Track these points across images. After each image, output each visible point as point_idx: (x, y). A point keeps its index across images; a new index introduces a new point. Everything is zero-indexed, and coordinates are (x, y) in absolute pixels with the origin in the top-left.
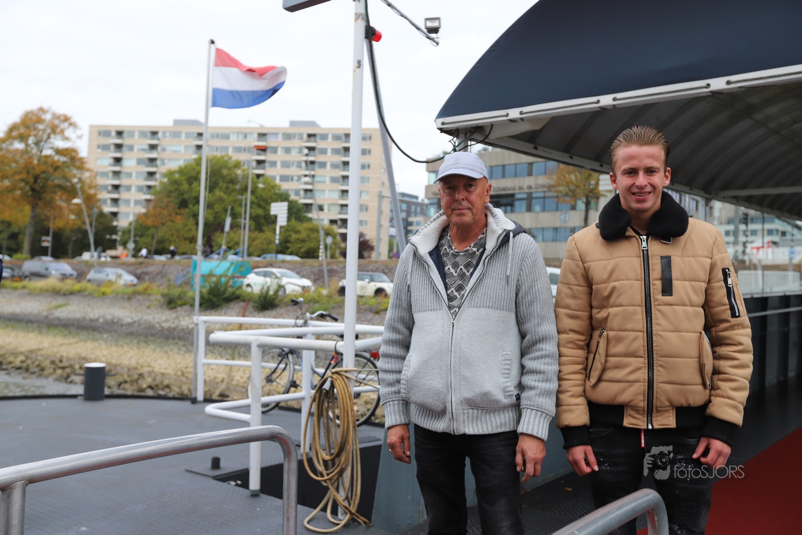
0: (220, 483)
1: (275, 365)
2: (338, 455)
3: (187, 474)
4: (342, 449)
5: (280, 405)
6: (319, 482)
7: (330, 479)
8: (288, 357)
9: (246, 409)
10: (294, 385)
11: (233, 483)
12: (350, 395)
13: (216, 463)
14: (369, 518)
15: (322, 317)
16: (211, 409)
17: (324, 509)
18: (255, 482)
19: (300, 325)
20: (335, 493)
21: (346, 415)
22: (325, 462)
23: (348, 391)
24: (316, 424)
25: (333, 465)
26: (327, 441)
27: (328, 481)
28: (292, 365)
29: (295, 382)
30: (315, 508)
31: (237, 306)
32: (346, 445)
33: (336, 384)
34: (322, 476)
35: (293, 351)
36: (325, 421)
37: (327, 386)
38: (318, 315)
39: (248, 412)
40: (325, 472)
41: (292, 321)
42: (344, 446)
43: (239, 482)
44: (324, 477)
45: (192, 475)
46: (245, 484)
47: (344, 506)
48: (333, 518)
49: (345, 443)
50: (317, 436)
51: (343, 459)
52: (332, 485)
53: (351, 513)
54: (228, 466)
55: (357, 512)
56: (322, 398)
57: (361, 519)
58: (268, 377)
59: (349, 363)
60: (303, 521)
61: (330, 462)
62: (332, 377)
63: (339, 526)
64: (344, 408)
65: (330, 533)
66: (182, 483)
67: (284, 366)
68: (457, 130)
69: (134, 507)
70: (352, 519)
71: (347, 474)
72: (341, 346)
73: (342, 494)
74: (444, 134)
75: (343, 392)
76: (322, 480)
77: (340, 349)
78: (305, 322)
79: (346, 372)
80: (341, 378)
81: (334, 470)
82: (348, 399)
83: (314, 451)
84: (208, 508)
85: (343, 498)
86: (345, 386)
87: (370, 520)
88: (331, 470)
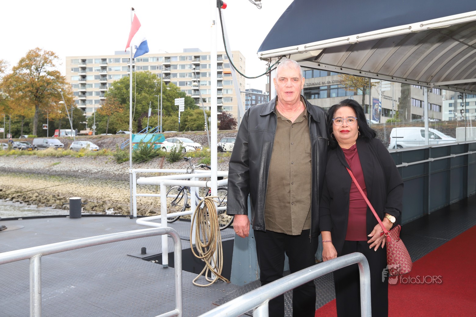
0: (146, 261)
1: (177, 195)
2: (209, 244)
3: (128, 257)
4: (212, 240)
5: (181, 218)
6: (200, 259)
7: (205, 258)
8: (183, 191)
9: (159, 221)
10: (187, 207)
11: (154, 262)
12: (215, 211)
13: (144, 251)
14: (229, 279)
15: (202, 167)
16: (140, 221)
17: (204, 274)
18: (165, 260)
19: (189, 172)
20: (209, 265)
21: (213, 222)
22: (203, 249)
23: (214, 208)
24: (197, 227)
25: (208, 250)
26: (203, 236)
27: (205, 259)
28: (186, 195)
29: (188, 205)
30: (199, 274)
31: (157, 162)
32: (214, 239)
33: (207, 205)
35: (187, 188)
36: (202, 225)
37: (202, 206)
38: (200, 166)
39: (160, 223)
40: (203, 254)
41: (185, 171)
43: (157, 261)
44: (202, 256)
45: (131, 257)
46: (160, 262)
47: (214, 272)
48: (208, 279)
49: (213, 237)
50: (198, 234)
51: (212, 246)
52: (207, 261)
53: (219, 276)
54: (150, 252)
55: (221, 275)
56: (200, 213)
57: (224, 279)
58: (173, 202)
59: (214, 192)
60: (192, 281)
61: (205, 248)
62: (205, 201)
63: (212, 283)
64: (212, 218)
65: (207, 287)
66: (125, 262)
67: (182, 196)
68: (271, 58)
69: (99, 275)
70: (219, 279)
71: (215, 255)
72: (209, 184)
73: (213, 265)
74: (263, 61)
75: (211, 209)
76: (202, 258)
77: (208, 186)
78: (193, 170)
79: (213, 198)
80: (210, 202)
81: (208, 253)
82: (214, 213)
83: (197, 243)
84: (140, 275)
85: (214, 267)
86: (212, 206)
87: (229, 280)
88: (206, 252)
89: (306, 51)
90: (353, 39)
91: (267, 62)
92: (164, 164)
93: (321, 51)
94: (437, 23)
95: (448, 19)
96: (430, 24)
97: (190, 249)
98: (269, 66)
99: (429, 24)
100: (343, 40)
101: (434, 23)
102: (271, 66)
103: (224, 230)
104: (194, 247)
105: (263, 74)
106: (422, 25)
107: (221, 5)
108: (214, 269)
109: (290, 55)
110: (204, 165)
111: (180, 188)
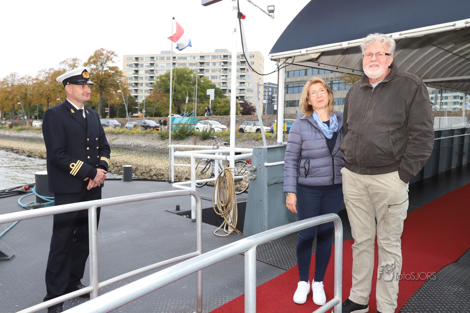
0: (179, 216)
1: (205, 166)
2: (227, 204)
3: (166, 212)
4: (229, 201)
5: (207, 184)
6: (220, 216)
7: (224, 215)
8: (210, 163)
9: (189, 185)
10: (213, 175)
11: (186, 216)
12: (232, 179)
13: (178, 208)
14: (242, 230)
15: (225, 144)
16: (175, 185)
17: (223, 227)
18: (194, 215)
19: (215, 148)
20: (227, 220)
21: (231, 187)
22: (222, 208)
23: (231, 177)
24: (218, 191)
25: (226, 209)
26: (223, 198)
27: (223, 215)
28: (212, 166)
29: (213, 174)
30: (219, 227)
31: (192, 139)
32: (231, 200)
33: (226, 174)
34: (221, 213)
35: (213, 160)
36: (222, 190)
37: (222, 175)
38: (223, 144)
39: (191, 187)
41: (212, 147)
42: (230, 200)
43: (188, 216)
44: (222, 213)
45: (168, 212)
46: (190, 217)
47: (230, 226)
48: (226, 231)
49: (230, 199)
50: (219, 197)
51: (230, 206)
52: (225, 217)
53: (234, 229)
54: (183, 209)
55: (236, 228)
56: (221, 180)
57: (238, 231)
58: (202, 171)
59: (232, 164)
60: (213, 232)
61: (224, 208)
62: (224, 171)
63: (228, 234)
64: (230, 185)
65: (225, 237)
66: (164, 215)
67: (209, 167)
68: (279, 59)
69: (144, 224)
70: (234, 231)
71: (231, 213)
72: (228, 158)
73: (230, 220)
74: (272, 61)
75: (229, 177)
76: (221, 215)
77: (228, 159)
78: (218, 147)
79: (231, 169)
80: (228, 172)
81: (226, 211)
82: (231, 181)
83: (218, 203)
84: (174, 226)
85: (230, 222)
86: (230, 175)
87: (242, 232)
88: (225, 211)
89: (307, 54)
90: (345, 45)
91: (276, 62)
92: (197, 141)
93: (320, 54)
94: (413, 33)
95: (422, 30)
96: (408, 33)
97: (213, 208)
98: (278, 65)
99: (406, 34)
100: (337, 46)
101: (411, 33)
102: (279, 65)
103: (241, 194)
104: (215, 206)
105: (273, 72)
106: (401, 34)
107: (241, 16)
108: (230, 223)
109: (295, 56)
110: (226, 143)
111: (207, 161)
